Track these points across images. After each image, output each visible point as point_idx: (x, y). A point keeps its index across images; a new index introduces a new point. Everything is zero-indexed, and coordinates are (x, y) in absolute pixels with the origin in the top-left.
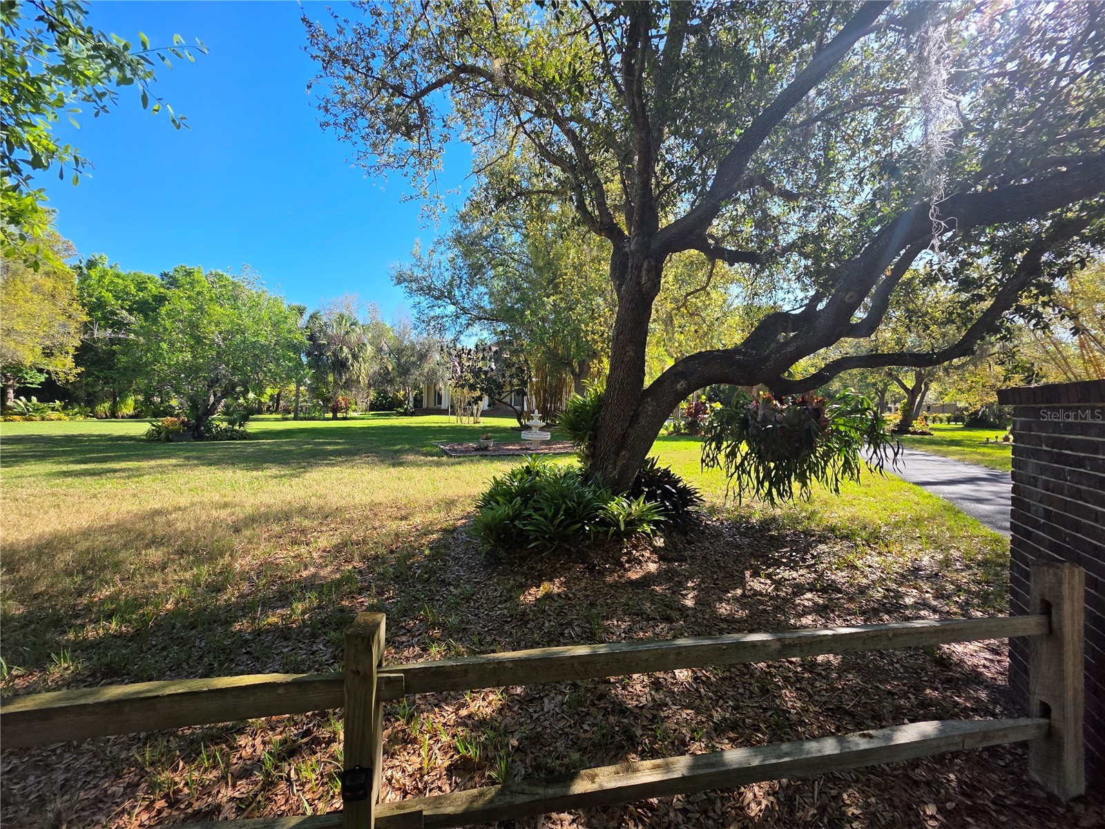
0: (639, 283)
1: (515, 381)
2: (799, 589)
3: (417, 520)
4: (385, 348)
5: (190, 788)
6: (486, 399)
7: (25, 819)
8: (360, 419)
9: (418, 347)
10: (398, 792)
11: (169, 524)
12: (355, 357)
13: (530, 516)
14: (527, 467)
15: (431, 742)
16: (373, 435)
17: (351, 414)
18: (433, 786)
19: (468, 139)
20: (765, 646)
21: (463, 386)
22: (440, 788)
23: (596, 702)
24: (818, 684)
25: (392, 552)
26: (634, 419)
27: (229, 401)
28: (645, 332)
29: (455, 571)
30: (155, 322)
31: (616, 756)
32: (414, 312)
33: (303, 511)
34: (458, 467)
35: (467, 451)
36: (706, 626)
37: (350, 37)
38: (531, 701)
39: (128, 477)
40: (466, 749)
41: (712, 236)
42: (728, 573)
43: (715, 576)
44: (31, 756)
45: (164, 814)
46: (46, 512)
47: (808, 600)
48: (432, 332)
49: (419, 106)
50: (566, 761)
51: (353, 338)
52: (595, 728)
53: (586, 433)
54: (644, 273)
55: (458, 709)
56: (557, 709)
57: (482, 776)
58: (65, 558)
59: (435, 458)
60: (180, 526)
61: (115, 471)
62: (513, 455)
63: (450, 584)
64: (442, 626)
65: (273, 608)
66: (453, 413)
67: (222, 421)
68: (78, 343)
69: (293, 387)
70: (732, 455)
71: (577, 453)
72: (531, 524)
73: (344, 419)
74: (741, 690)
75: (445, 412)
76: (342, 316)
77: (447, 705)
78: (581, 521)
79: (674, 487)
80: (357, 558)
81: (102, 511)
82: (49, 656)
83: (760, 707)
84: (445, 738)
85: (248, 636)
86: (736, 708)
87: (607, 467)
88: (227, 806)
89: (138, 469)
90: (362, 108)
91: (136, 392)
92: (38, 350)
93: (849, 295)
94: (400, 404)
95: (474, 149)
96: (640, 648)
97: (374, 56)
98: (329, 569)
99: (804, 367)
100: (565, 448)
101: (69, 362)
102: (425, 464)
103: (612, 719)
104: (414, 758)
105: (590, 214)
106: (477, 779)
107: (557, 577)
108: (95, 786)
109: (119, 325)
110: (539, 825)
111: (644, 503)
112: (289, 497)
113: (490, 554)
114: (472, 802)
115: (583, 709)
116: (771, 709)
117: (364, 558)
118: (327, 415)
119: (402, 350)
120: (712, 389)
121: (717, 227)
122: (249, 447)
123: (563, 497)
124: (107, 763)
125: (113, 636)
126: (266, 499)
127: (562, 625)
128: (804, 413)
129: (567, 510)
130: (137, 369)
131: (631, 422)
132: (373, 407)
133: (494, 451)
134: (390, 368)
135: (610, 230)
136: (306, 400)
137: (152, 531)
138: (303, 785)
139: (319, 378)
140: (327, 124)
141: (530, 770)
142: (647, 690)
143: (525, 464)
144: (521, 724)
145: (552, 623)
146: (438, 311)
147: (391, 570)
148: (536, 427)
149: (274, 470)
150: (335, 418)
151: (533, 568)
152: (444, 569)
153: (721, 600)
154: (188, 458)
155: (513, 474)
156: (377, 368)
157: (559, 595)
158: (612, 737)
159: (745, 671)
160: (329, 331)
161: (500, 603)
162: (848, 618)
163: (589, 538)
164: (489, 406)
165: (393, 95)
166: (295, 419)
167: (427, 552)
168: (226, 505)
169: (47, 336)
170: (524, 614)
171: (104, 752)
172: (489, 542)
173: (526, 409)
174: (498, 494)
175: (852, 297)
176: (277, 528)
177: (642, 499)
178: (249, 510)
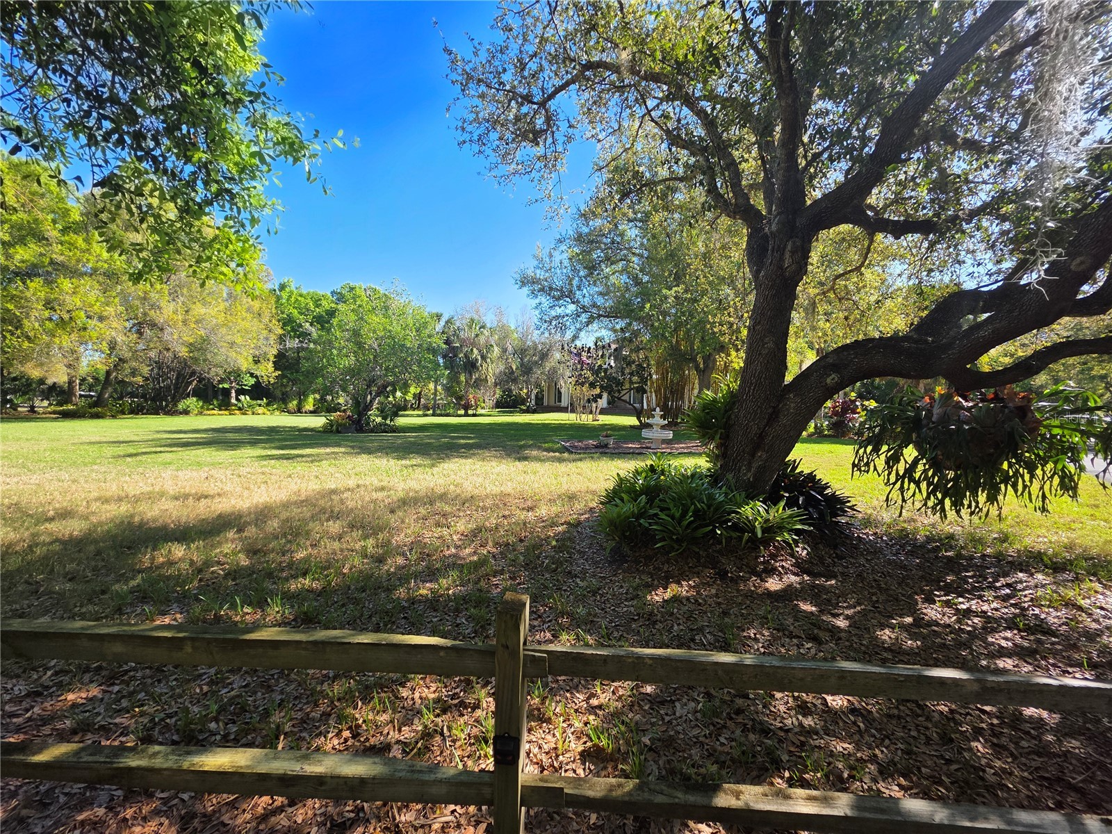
0: (781, 267)
1: (635, 379)
2: (992, 627)
3: (543, 511)
4: (510, 349)
5: (367, 726)
6: (605, 395)
7: (258, 725)
8: (487, 416)
9: (540, 347)
10: (536, 766)
11: (342, 502)
12: (484, 358)
13: (656, 515)
14: (652, 465)
15: (565, 725)
16: (499, 430)
17: (480, 411)
18: (567, 767)
19: (593, 136)
20: (957, 685)
21: (582, 384)
22: (575, 771)
23: (733, 716)
24: (1024, 744)
25: (521, 541)
26: (773, 417)
27: (382, 398)
28: (788, 321)
29: (579, 565)
30: (329, 331)
31: (758, 777)
32: (537, 312)
33: (443, 497)
34: (579, 464)
35: (587, 448)
36: (865, 653)
37: (483, 56)
38: (663, 703)
39: (312, 462)
40: (599, 738)
41: (871, 207)
42: (891, 596)
43: (874, 598)
44: (259, 677)
45: (349, 743)
46: (259, 487)
47: (1006, 639)
48: (553, 331)
49: (547, 111)
50: (703, 770)
51: (482, 340)
52: (734, 743)
53: (716, 431)
54: (787, 255)
55: (589, 698)
56: (690, 715)
57: (615, 768)
58: (273, 525)
59: (557, 454)
60: (351, 504)
61: (302, 456)
62: (633, 453)
63: (576, 576)
64: (570, 615)
65: (424, 582)
66: (573, 411)
67: (377, 416)
68: (275, 352)
69: (432, 386)
70: (893, 460)
71: (705, 453)
72: (656, 523)
73: (474, 415)
74: (914, 733)
75: (564, 410)
76: (473, 320)
77: (578, 692)
78: (712, 523)
79: (821, 494)
80: (490, 544)
81: (295, 488)
82: (266, 601)
83: (942, 757)
84: (578, 725)
85: (404, 603)
86: (908, 752)
87: (740, 468)
88: (396, 747)
89: (318, 455)
90: (494, 122)
91: (314, 392)
92: (250, 359)
93: (1078, 260)
94: (523, 402)
95: (599, 146)
96: (794, 665)
97: (505, 70)
98: (467, 551)
99: (995, 358)
100: (688, 448)
101: (270, 366)
102: (548, 459)
103: (752, 737)
104: (549, 737)
105: (722, 196)
106: (610, 770)
107: (684, 580)
108: (301, 710)
109: (305, 335)
110: (676, 830)
111: (784, 509)
112: (432, 485)
113: (615, 551)
114: (611, 790)
115: (719, 721)
116: (957, 762)
117: (496, 544)
118: (459, 412)
119: (526, 350)
120: (863, 385)
121: (877, 197)
122: (398, 439)
123: (692, 498)
124: (308, 692)
125: (308, 590)
126: (413, 484)
127: (692, 630)
128: (1003, 412)
129: (696, 513)
130: (316, 372)
131: (769, 420)
132: (498, 405)
133: (614, 448)
134: (514, 368)
135: (744, 211)
136: (442, 398)
137: (331, 507)
138: (454, 741)
139: (454, 378)
140: (464, 142)
141: (664, 773)
142: (793, 712)
143: (649, 462)
144: (653, 724)
145: (681, 627)
146: (559, 311)
147: (522, 558)
148: (657, 425)
149: (417, 460)
150: (466, 415)
151: (660, 569)
152: (570, 560)
153: (882, 627)
154: (352, 447)
155: (637, 473)
156: (502, 367)
157: (688, 599)
158: (754, 756)
159: (919, 711)
160: (462, 334)
161: (626, 600)
162: (1070, 670)
163: (721, 543)
164: (609, 403)
165: (522, 104)
166: (433, 415)
167: (554, 543)
168: (382, 489)
169: (255, 348)
170: (651, 614)
171: (305, 682)
172: (614, 539)
173: (645, 407)
174: (621, 491)
175: (1082, 263)
176: (423, 511)
177: (782, 504)
178: (401, 494)
